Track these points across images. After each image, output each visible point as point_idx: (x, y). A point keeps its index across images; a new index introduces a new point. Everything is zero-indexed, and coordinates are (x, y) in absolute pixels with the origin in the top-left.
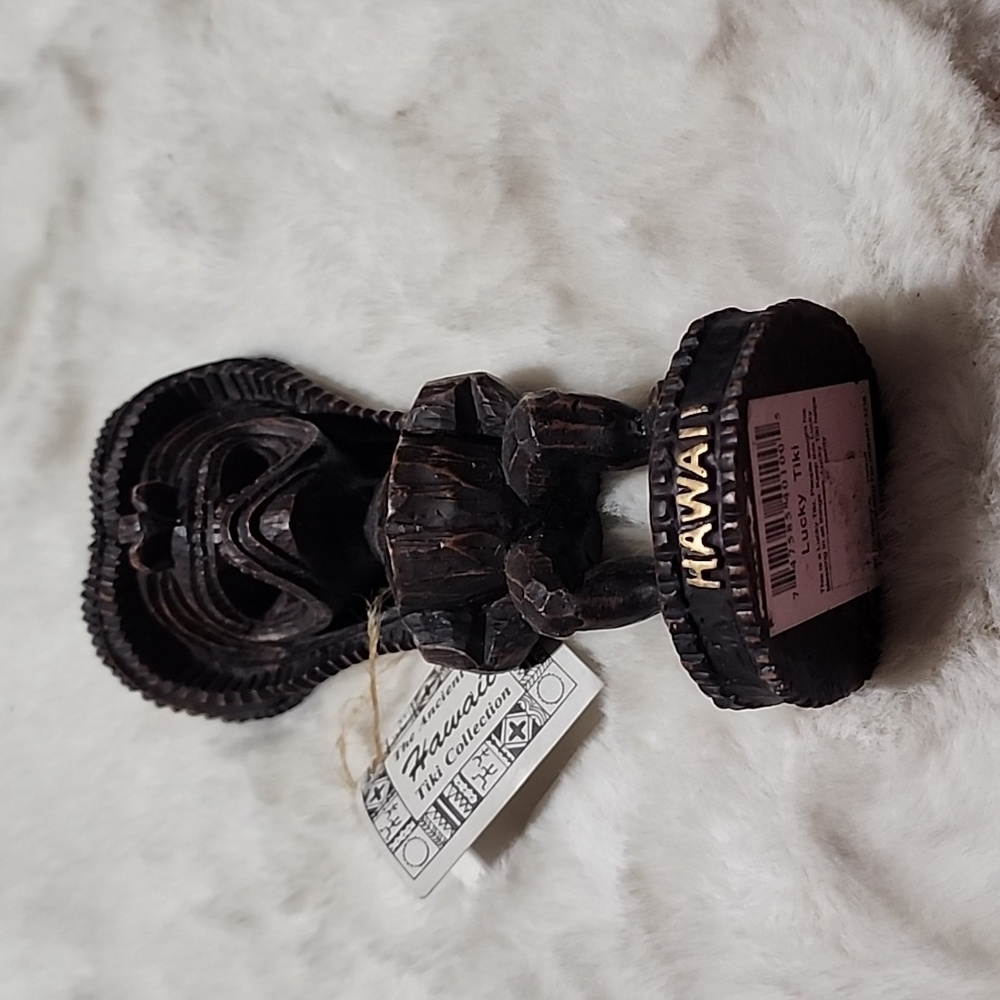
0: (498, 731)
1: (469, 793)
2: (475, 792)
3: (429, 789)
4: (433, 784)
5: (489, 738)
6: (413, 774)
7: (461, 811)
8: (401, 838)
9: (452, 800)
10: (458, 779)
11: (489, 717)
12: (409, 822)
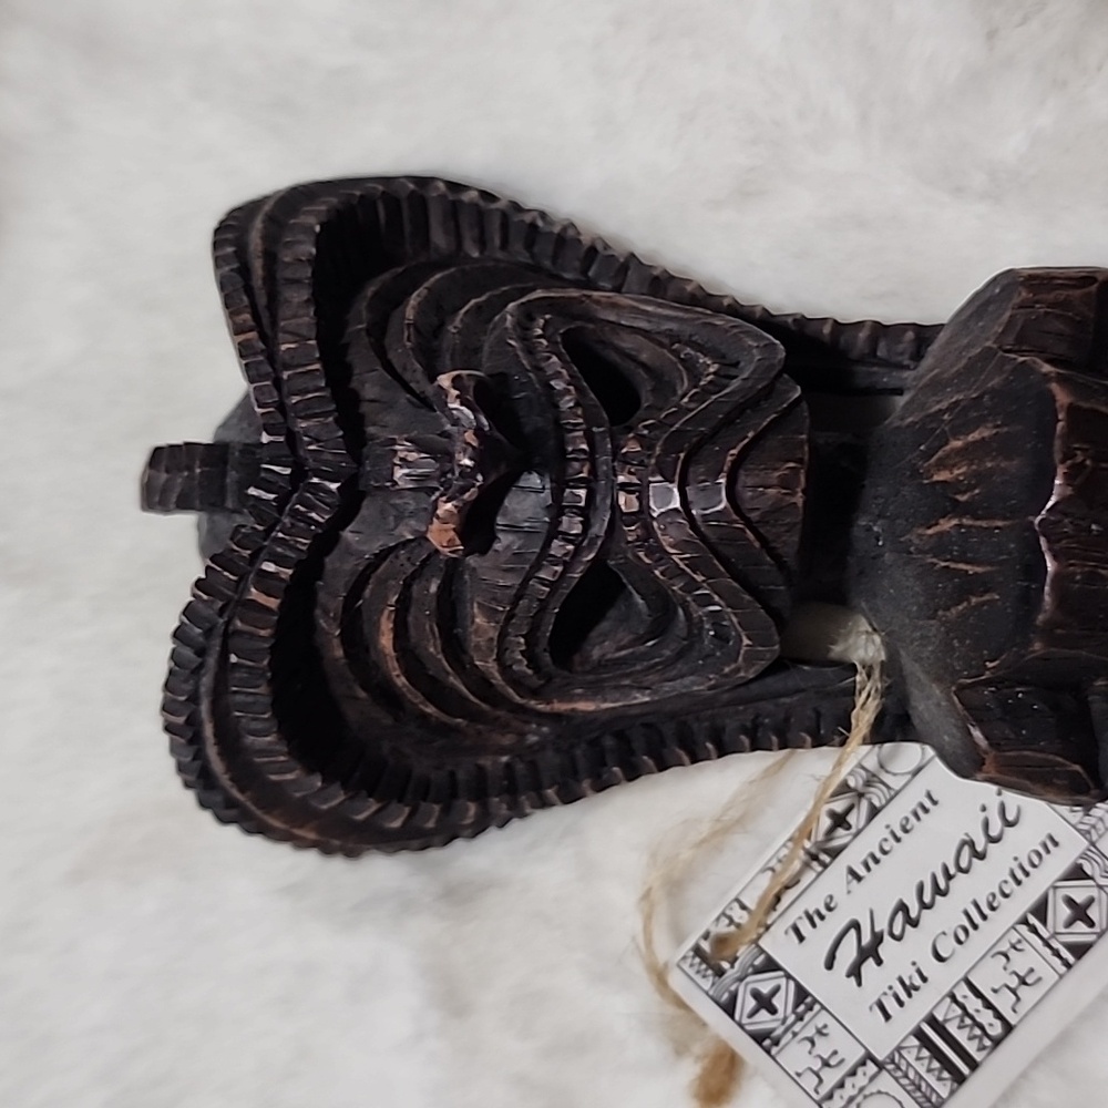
0: (1041, 910)
1: (986, 1017)
2: (999, 1016)
3: (901, 1004)
4: (910, 995)
5: (1025, 921)
6: (855, 972)
7: (971, 1047)
8: (849, 1091)
9: (952, 1028)
10: (962, 992)
11: (1019, 883)
12: (863, 1063)
